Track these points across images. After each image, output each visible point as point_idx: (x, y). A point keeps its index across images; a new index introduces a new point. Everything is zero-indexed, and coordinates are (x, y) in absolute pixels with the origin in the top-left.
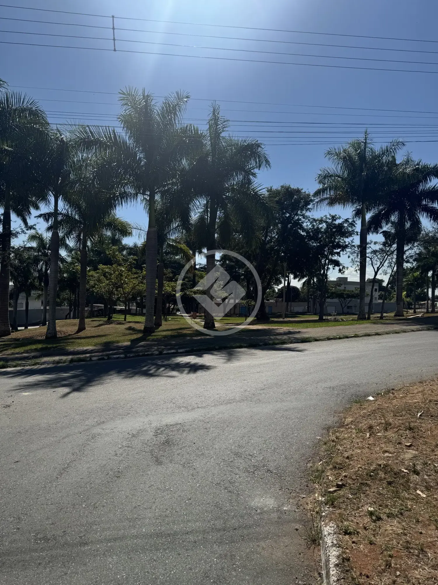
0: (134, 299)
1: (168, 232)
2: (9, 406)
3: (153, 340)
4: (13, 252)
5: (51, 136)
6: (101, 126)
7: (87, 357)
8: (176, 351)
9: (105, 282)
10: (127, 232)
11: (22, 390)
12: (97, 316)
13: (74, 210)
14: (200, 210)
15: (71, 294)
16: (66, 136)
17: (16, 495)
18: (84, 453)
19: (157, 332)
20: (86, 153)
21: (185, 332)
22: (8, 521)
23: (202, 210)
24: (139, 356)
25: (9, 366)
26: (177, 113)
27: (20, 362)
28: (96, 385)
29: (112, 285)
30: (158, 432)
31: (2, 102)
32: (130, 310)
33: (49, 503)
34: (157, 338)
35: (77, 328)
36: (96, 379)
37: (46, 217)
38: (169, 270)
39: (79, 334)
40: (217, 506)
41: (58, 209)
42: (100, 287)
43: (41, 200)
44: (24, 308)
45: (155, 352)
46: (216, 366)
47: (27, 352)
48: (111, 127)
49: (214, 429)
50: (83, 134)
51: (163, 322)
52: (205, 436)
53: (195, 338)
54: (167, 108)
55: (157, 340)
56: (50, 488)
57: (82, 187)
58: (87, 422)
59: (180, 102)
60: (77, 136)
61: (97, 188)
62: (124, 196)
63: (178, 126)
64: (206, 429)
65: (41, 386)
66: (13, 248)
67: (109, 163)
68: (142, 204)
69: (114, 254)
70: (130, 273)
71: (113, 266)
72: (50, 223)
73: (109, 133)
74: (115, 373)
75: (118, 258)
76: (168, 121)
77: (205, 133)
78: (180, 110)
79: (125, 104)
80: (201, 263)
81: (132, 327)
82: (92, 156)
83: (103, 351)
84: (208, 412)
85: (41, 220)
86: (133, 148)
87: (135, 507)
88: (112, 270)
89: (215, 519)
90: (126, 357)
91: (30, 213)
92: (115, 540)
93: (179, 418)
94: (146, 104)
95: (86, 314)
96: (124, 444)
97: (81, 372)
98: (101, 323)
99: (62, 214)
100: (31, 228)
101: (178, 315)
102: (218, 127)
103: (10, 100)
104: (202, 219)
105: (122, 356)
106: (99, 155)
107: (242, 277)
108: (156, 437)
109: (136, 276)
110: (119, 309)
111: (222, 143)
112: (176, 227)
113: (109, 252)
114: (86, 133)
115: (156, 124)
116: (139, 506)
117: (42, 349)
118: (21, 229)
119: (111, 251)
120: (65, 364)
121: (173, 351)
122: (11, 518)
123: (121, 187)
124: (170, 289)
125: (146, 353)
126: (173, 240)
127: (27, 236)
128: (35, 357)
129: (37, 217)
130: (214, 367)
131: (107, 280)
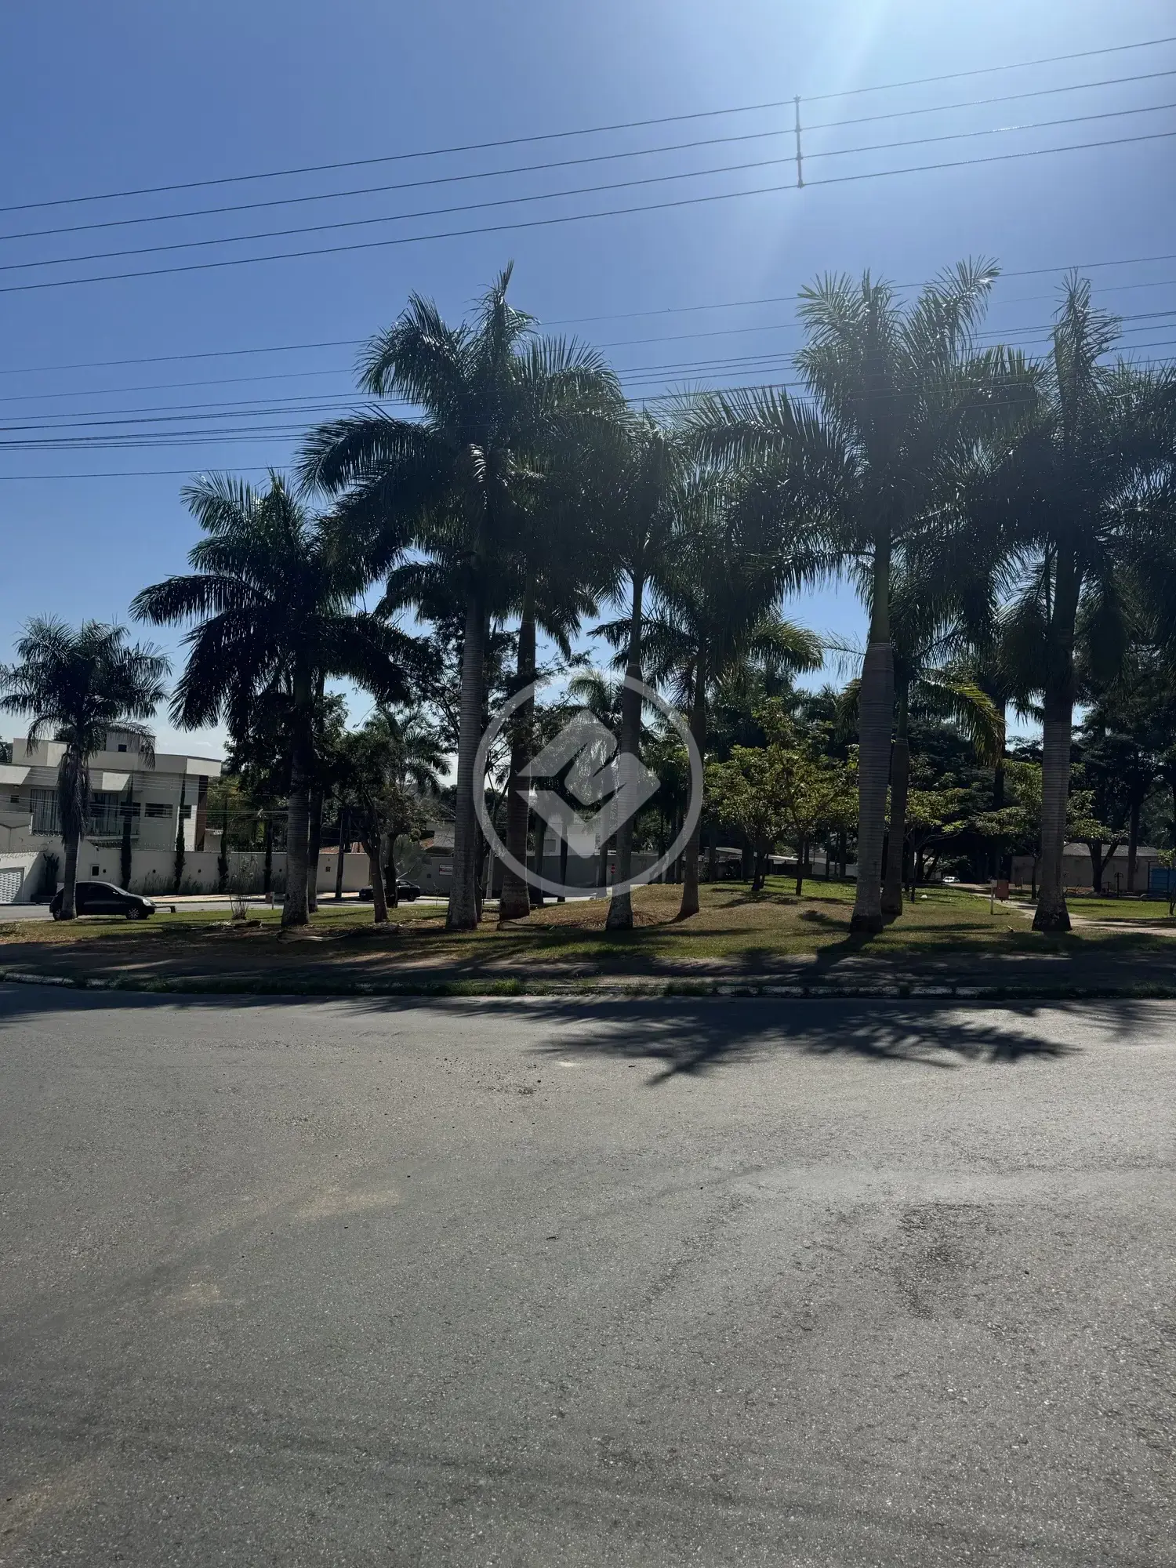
0: (821, 836)
1: (924, 652)
2: (531, 1092)
3: (880, 954)
4: (539, 720)
5: (630, 431)
6: (750, 389)
7: (708, 985)
8: (950, 991)
9: (746, 790)
10: (809, 659)
11: (558, 1053)
12: (725, 879)
13: (678, 610)
14: (1024, 583)
15: (662, 821)
16: (666, 426)
17: (555, 1326)
18: (712, 1245)
19: (890, 930)
20: (712, 463)
21: (973, 936)
22: (537, 1387)
23: (1030, 583)
24: (841, 994)
25: (528, 990)
26: (960, 322)
27: (550, 984)
28: (733, 1062)
29: (764, 797)
30: (914, 1219)
31: (524, 366)
32: (809, 866)
33: (633, 1364)
34: (892, 950)
35: (677, 907)
36: (732, 1046)
37: (613, 631)
38: (923, 758)
39: (684, 923)
40: (1113, 1481)
41: (642, 611)
42: (735, 804)
43: (604, 591)
44: (558, 852)
45: (887, 989)
46: (1081, 1047)
47: (565, 959)
48: (777, 386)
49: (1087, 1240)
50: (707, 417)
51: (906, 906)
52: (1059, 1257)
53: (1010, 958)
54: (931, 312)
55: (891, 954)
56: (632, 1322)
57: (699, 552)
58: (716, 1158)
59: (969, 290)
60: (692, 423)
61: (737, 550)
62: (806, 564)
63: (961, 359)
64: (1062, 1234)
65: (600, 1047)
66: (540, 709)
67: (770, 484)
68: (851, 581)
69: (772, 719)
70: (812, 766)
71: (769, 748)
72: (621, 647)
73: (770, 404)
74: (780, 1036)
75: (782, 729)
76: (932, 348)
77: (1044, 364)
78: (968, 314)
79: (816, 322)
80: (1022, 736)
81: (818, 914)
82: (727, 468)
83: (744, 972)
84: (1065, 1186)
85: (602, 639)
86: (834, 435)
87: (860, 1429)
88: (766, 760)
89: (1112, 1525)
90: (806, 994)
91: (578, 625)
92: (809, 1510)
93: (973, 1191)
94: (873, 312)
95: (700, 873)
96: (819, 1240)
97: (693, 1022)
98: (737, 896)
99: (651, 622)
100: (579, 660)
101: (947, 887)
102: (1085, 342)
103: (541, 358)
104: (1029, 608)
105: (796, 990)
106: (745, 464)
107: (1159, 778)
108: (908, 1233)
109: (828, 774)
110: (780, 863)
111: (1096, 388)
112: (949, 636)
113: (758, 711)
114: (714, 411)
115: (900, 361)
116: (869, 1426)
117: (599, 955)
118: (557, 664)
119: (765, 709)
120: (654, 998)
121: (941, 990)
122: (543, 1381)
123: (798, 542)
124: (925, 812)
125: (862, 989)
126: (939, 675)
127: (569, 679)
128: (584, 974)
129: (593, 633)
130: (1074, 1049)
131: (752, 785)
